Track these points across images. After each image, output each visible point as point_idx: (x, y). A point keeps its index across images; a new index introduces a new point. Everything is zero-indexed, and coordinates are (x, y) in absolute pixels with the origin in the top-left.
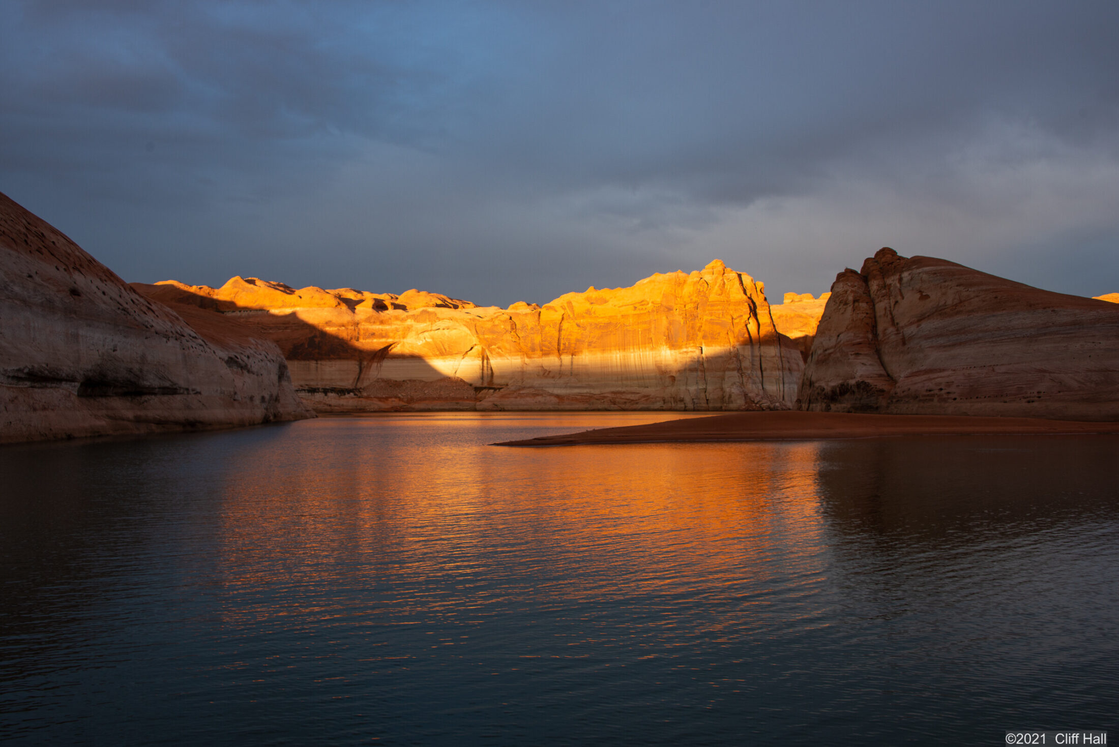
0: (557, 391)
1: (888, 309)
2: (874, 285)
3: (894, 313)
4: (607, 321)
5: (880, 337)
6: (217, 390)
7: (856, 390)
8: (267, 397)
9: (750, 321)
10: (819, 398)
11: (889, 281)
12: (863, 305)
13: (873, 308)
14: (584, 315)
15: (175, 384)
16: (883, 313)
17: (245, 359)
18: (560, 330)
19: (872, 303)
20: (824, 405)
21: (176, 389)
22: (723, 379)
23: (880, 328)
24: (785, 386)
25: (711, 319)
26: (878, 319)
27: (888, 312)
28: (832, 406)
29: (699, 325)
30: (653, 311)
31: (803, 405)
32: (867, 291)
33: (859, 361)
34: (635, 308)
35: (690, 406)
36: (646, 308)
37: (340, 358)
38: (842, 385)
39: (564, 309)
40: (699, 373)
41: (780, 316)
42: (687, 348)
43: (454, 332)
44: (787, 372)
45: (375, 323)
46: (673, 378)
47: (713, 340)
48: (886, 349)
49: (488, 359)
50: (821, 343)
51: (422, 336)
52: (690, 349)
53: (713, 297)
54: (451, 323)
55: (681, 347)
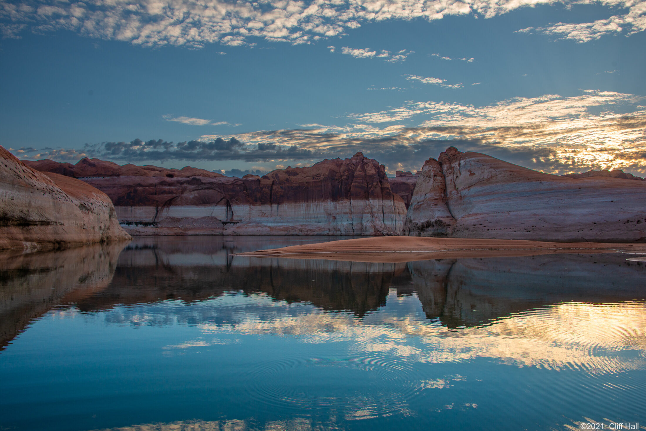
0: (270, 224)
1: (453, 180)
2: (445, 167)
3: (456, 182)
4: (297, 185)
5: (448, 196)
6: (73, 223)
7: (435, 225)
8: (103, 227)
9: (377, 186)
10: (415, 229)
11: (453, 165)
12: (439, 178)
13: (445, 180)
14: (285, 182)
15: (49, 219)
16: (450, 182)
17: (90, 205)
18: (271, 190)
19: (444, 177)
20: (417, 233)
21: (49, 222)
22: (362, 218)
23: (448, 191)
24: (397, 222)
25: (356, 185)
26: (447, 186)
27: (453, 182)
28: (422, 233)
29: (349, 188)
30: (323, 180)
31: (406, 233)
32: (441, 171)
33: (436, 209)
34: (313, 178)
35: (344, 233)
36: (320, 179)
37: (145, 205)
38: (427, 222)
39: (274, 178)
40: (349, 215)
41: (394, 184)
42: (342, 201)
43: (211, 191)
44: (397, 215)
45: (165, 185)
46: (335, 218)
47: (357, 196)
48: (451, 202)
49: (230, 206)
50: (416, 198)
51: (192, 193)
52: (344, 201)
53: (357, 173)
54: (209, 186)
55: (339, 201)
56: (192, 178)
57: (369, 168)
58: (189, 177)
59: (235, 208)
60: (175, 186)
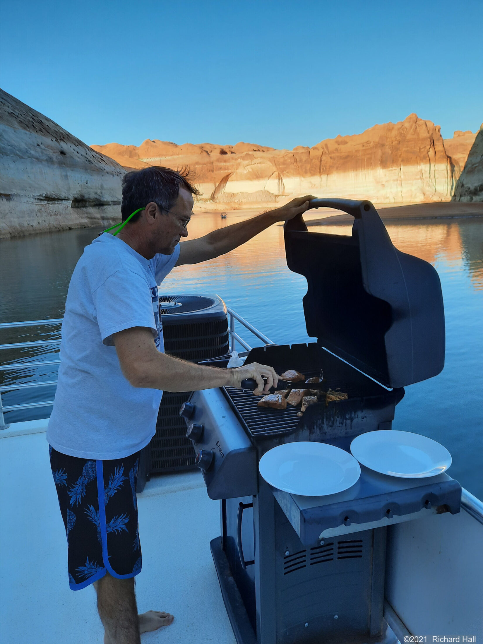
4: (347, 154)
9: (431, 149)
10: (466, 193)
14: (334, 151)
18: (321, 161)
20: (469, 198)
22: (412, 184)
24: (449, 187)
25: (407, 150)
28: (474, 198)
29: (400, 154)
30: (373, 147)
31: (457, 198)
34: (363, 146)
35: (392, 201)
36: (369, 146)
37: (204, 182)
38: (480, 185)
39: (323, 148)
40: (399, 182)
42: (392, 167)
43: (263, 165)
44: (450, 179)
45: (221, 162)
46: (383, 186)
47: (408, 161)
49: (282, 179)
51: (246, 168)
52: (394, 168)
53: (409, 136)
54: (262, 160)
55: (389, 167)
58: (242, 153)
59: (285, 181)
60: (230, 162)
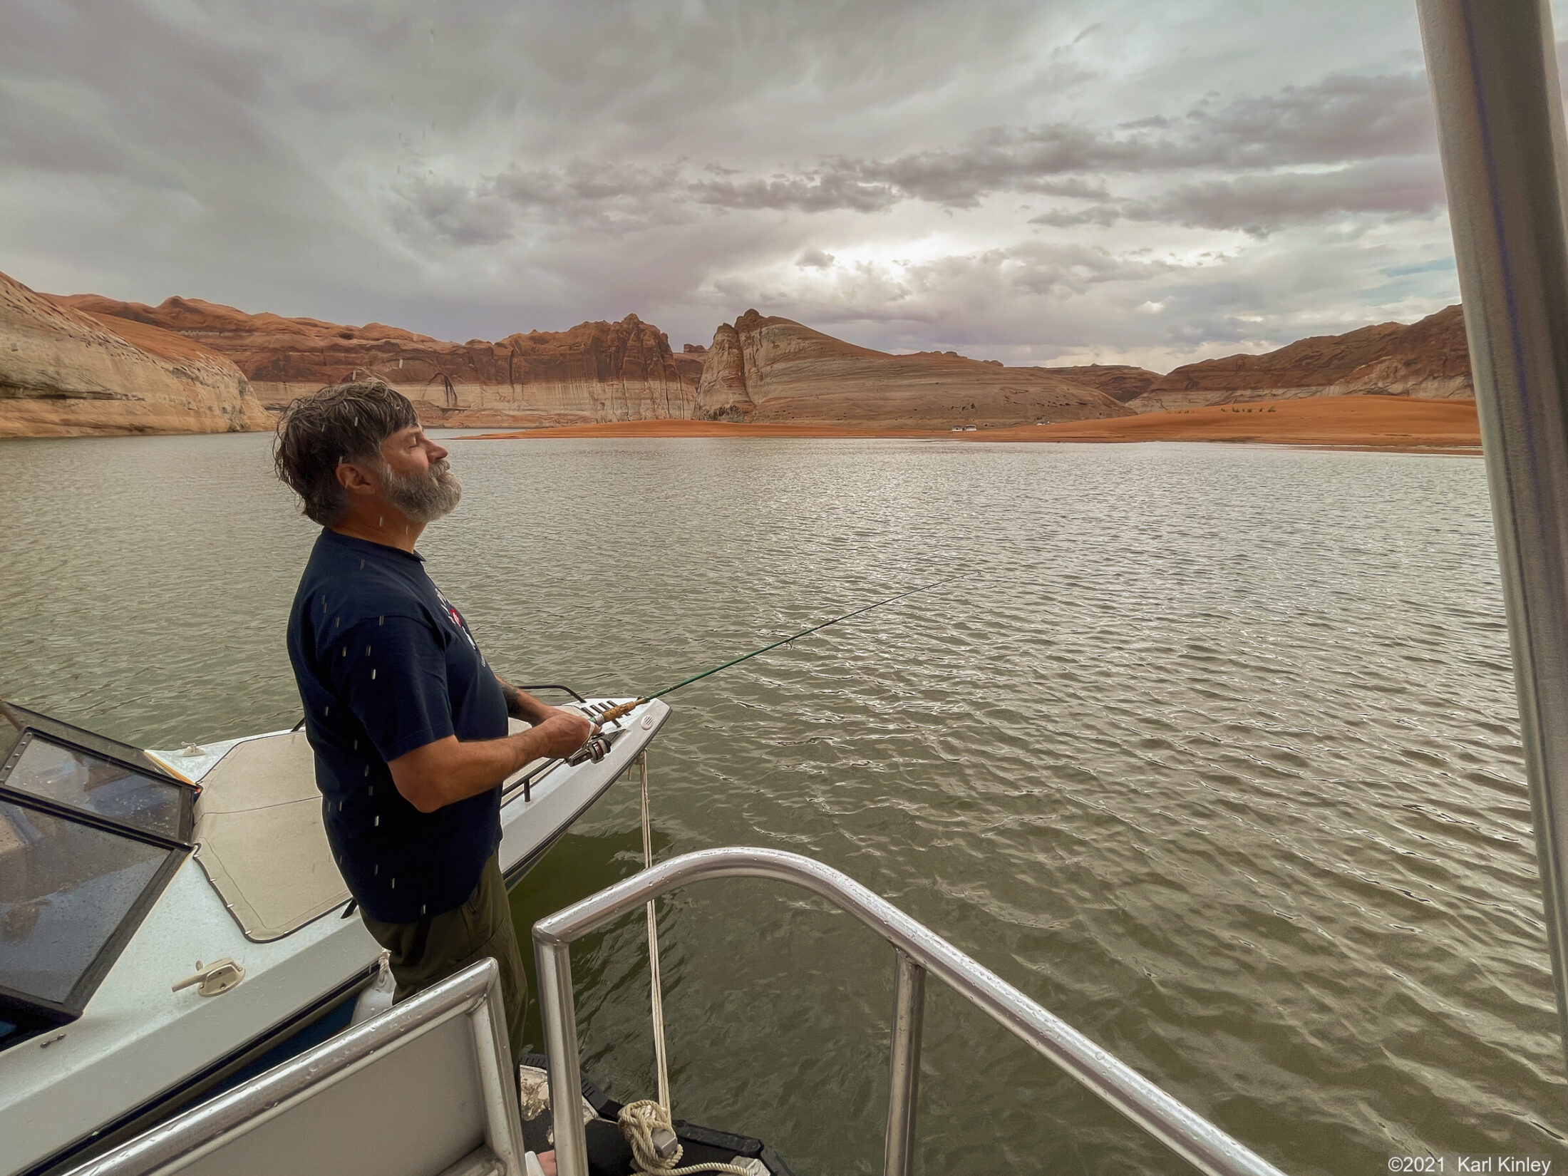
0: (511, 413)
1: (752, 354)
2: (743, 337)
3: (756, 357)
4: (548, 358)
5: (747, 374)
6: (165, 398)
7: (729, 411)
8: (229, 409)
9: (658, 362)
11: (753, 334)
12: (736, 351)
13: (742, 354)
14: (530, 352)
15: (108, 390)
16: (748, 357)
17: (196, 371)
18: (511, 364)
19: (740, 349)
20: (709, 423)
21: (110, 394)
22: (640, 405)
23: (746, 368)
25: (629, 360)
26: (745, 361)
27: (752, 357)
28: (714, 422)
29: (621, 365)
30: (585, 352)
32: (738, 341)
33: (731, 391)
34: (571, 349)
36: (579, 350)
39: (513, 346)
40: (623, 401)
41: (681, 361)
42: (612, 381)
43: (417, 362)
44: (685, 402)
45: (339, 351)
46: (603, 404)
47: (632, 376)
48: (750, 383)
49: (451, 386)
50: (706, 377)
51: (388, 365)
52: (615, 382)
53: (630, 343)
54: (414, 355)
55: (608, 381)
56: (384, 340)
57: (646, 337)
58: (378, 340)
59: (458, 388)
60: (356, 353)
